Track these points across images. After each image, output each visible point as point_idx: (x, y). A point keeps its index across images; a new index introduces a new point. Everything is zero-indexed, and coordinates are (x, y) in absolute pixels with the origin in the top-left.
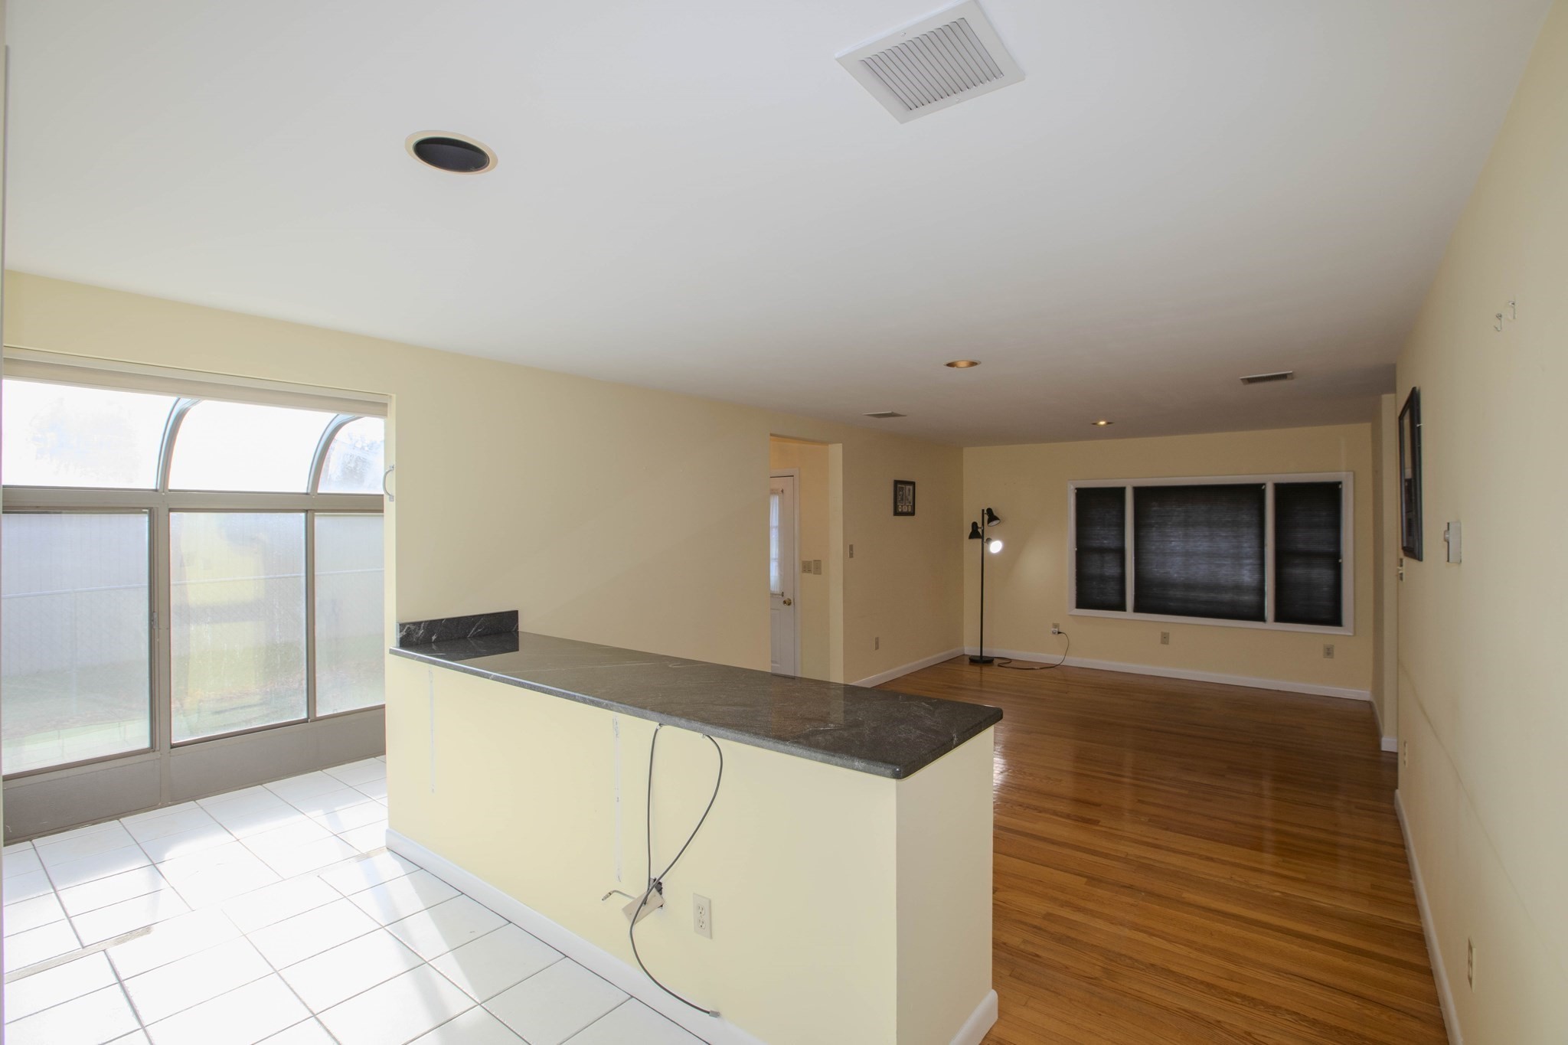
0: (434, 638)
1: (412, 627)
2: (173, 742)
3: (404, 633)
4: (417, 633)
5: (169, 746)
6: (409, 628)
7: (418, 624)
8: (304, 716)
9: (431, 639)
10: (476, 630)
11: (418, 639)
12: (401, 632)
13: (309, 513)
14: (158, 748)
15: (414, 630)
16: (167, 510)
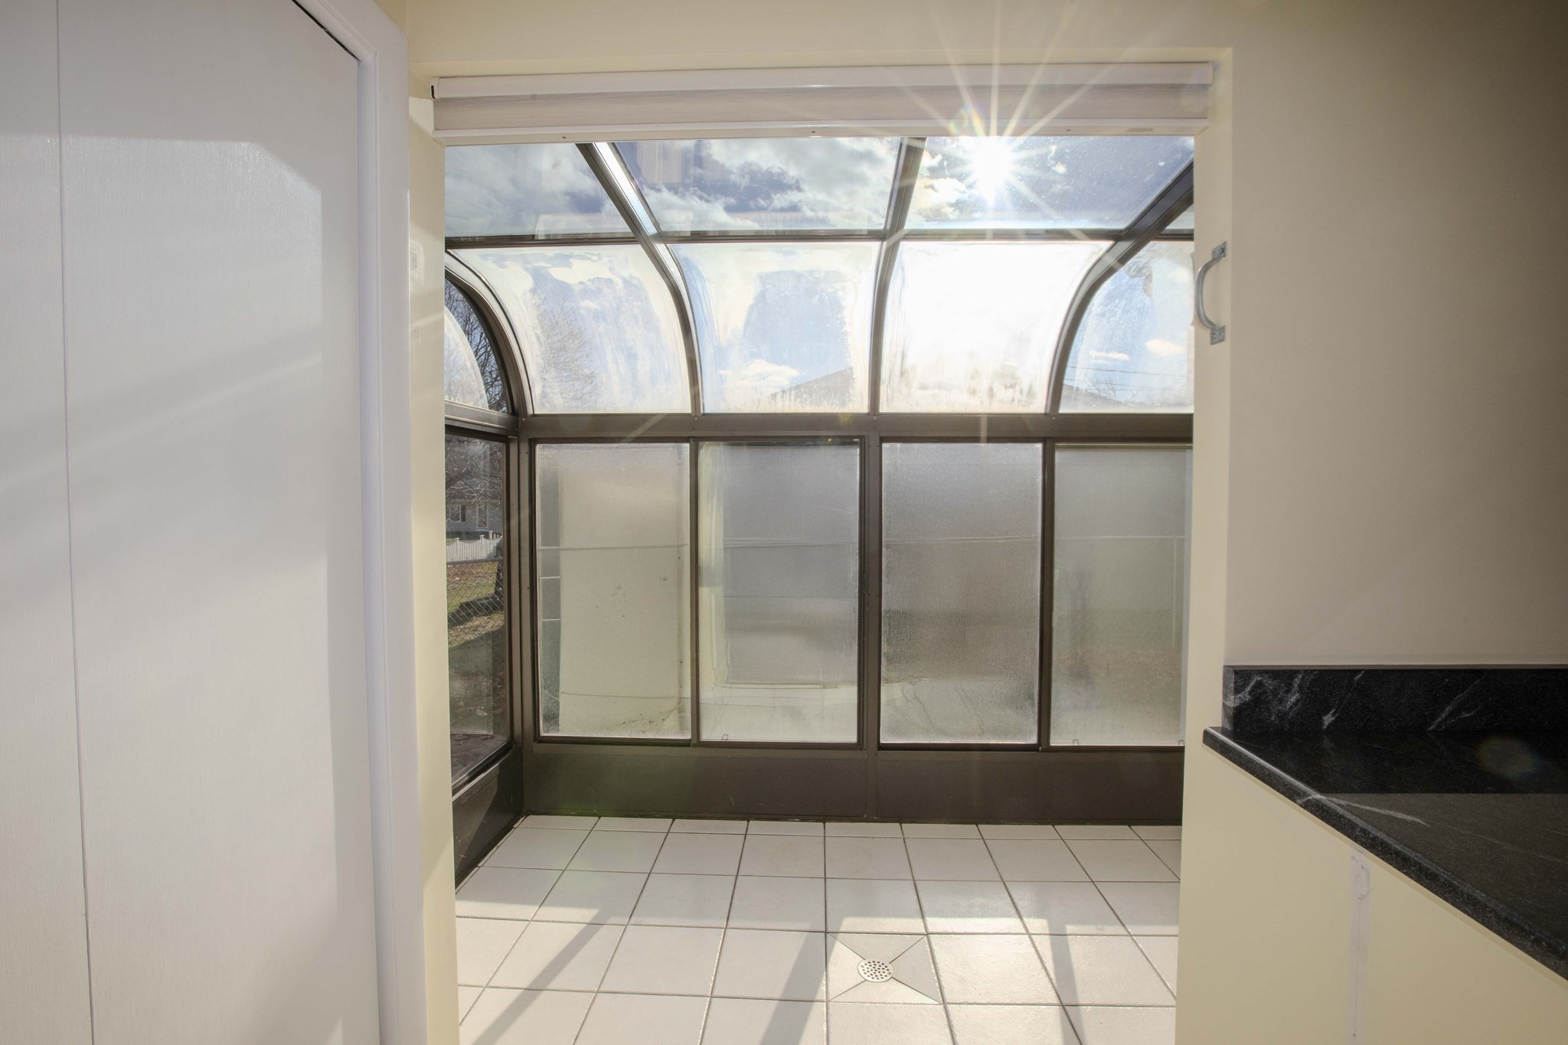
0: (1328, 719)
1: (1270, 684)
2: (882, 741)
3: (1245, 696)
4: (1281, 701)
5: (876, 748)
6: (1259, 684)
7: (1284, 676)
8: (1033, 740)
9: (1321, 722)
10: (1452, 714)
11: (1282, 716)
12: (1237, 691)
13: (1049, 444)
14: (865, 747)
15: (1275, 692)
16: (878, 440)
